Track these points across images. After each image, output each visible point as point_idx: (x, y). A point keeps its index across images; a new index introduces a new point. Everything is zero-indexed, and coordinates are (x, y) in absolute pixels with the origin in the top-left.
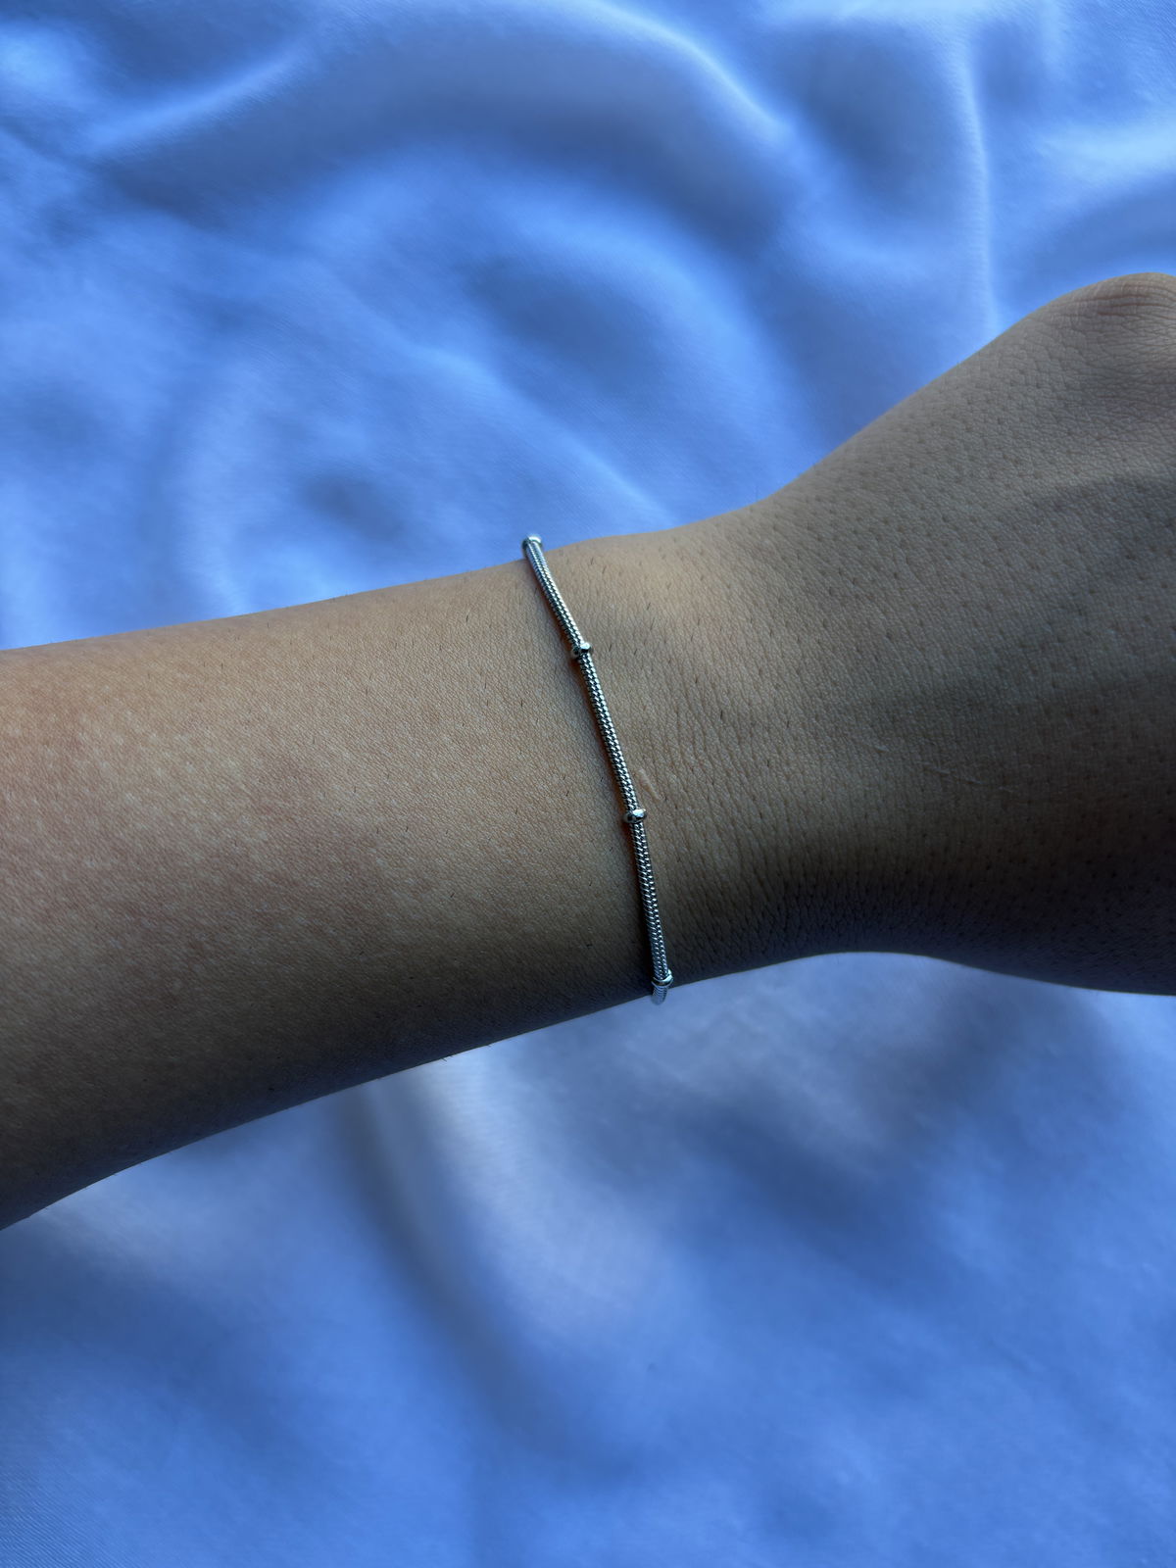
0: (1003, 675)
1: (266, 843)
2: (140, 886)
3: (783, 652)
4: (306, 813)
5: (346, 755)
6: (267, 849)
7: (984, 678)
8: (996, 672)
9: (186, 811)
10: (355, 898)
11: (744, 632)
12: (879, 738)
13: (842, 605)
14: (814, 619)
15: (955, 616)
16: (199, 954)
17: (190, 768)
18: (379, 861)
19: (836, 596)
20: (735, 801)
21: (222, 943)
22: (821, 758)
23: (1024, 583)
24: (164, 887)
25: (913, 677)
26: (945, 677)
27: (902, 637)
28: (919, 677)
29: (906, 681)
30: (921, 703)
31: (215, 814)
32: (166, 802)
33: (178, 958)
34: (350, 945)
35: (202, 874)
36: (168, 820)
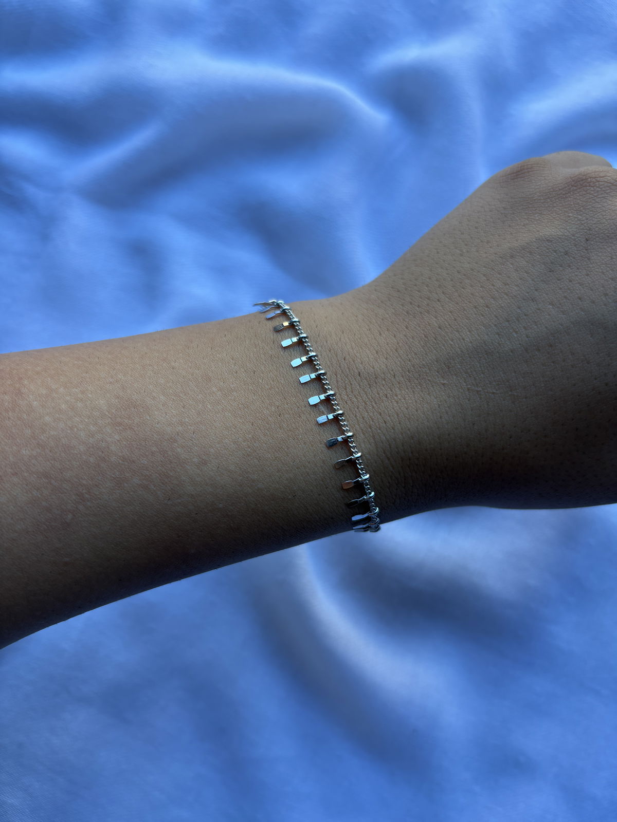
0: (500, 336)
1: (118, 441)
2: (51, 463)
3: (387, 342)
4: (140, 425)
5: (162, 397)
6: (119, 444)
7: (491, 339)
8: (497, 336)
9: (77, 425)
10: (165, 469)
11: (366, 335)
12: (443, 377)
13: (415, 317)
14: (401, 326)
15: (472, 313)
16: (82, 500)
17: (79, 404)
18: (179, 450)
19: (410, 314)
20: (371, 417)
21: (95, 494)
22: (413, 391)
23: (502, 292)
24: (64, 464)
25: (455, 344)
26: (471, 342)
27: (447, 328)
28: (458, 345)
29: (452, 347)
30: (462, 357)
31: (92, 427)
32: (66, 421)
33: (70, 502)
34: (163, 495)
35: (85, 458)
36: (67, 429)
